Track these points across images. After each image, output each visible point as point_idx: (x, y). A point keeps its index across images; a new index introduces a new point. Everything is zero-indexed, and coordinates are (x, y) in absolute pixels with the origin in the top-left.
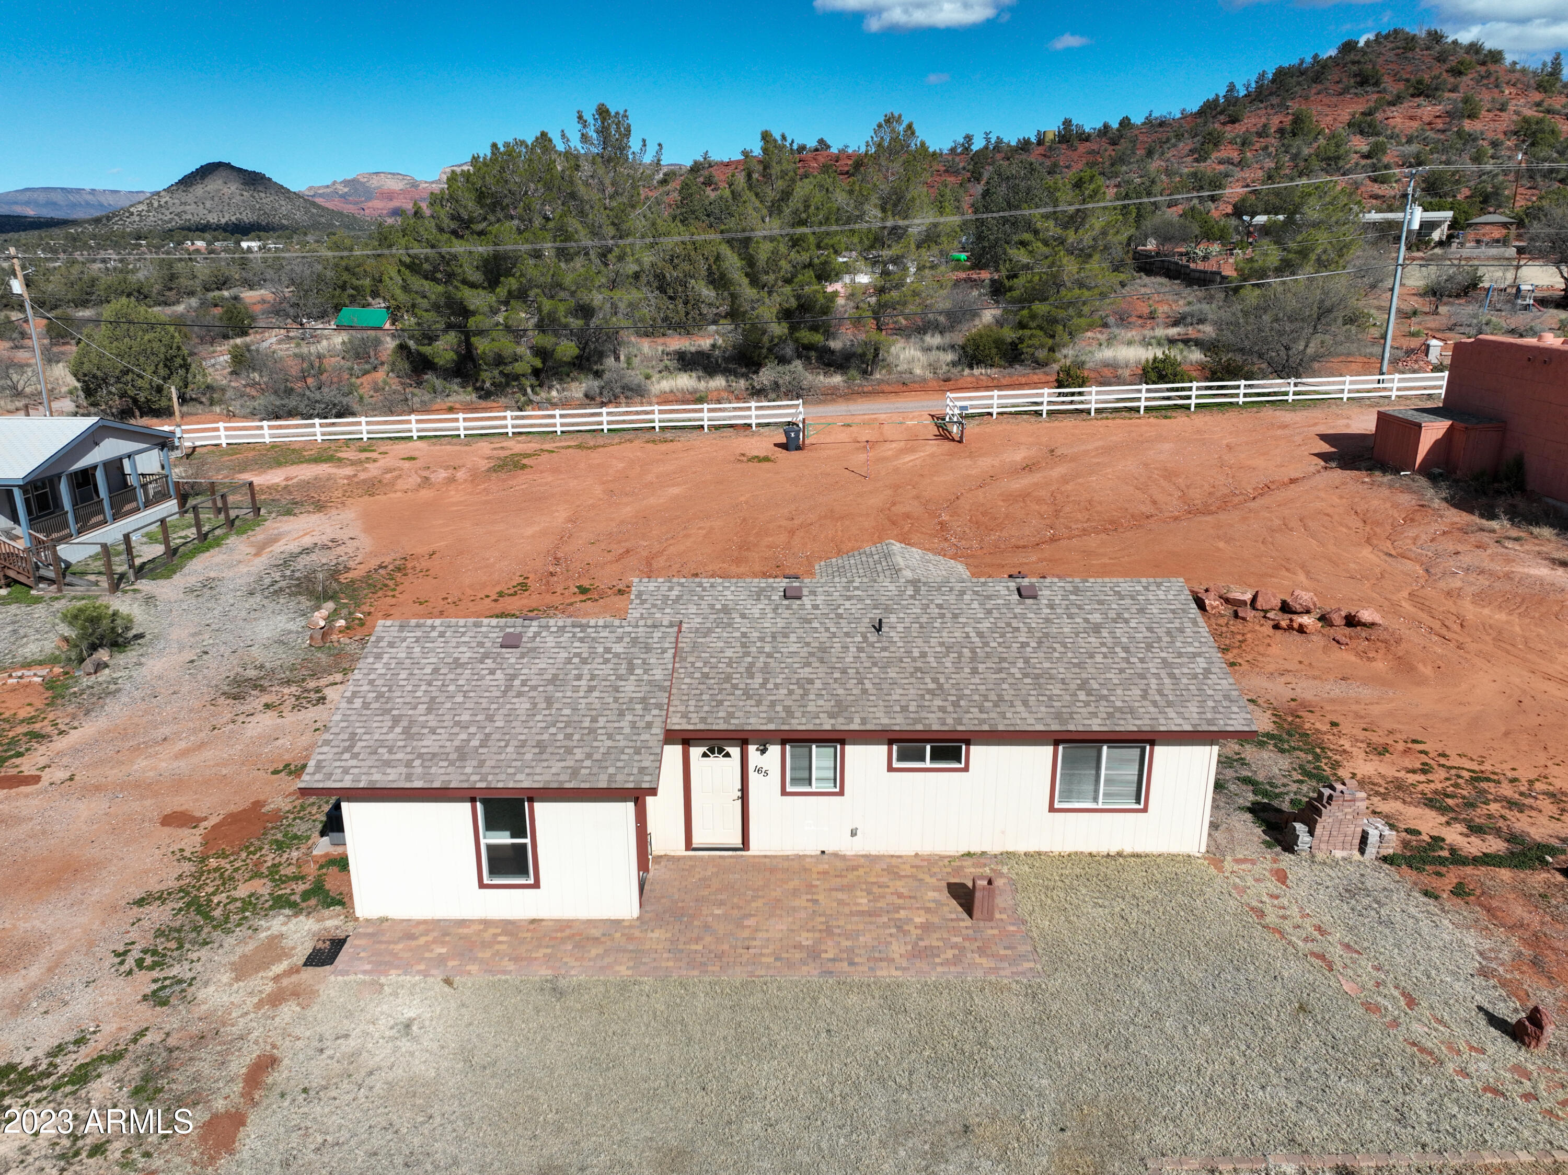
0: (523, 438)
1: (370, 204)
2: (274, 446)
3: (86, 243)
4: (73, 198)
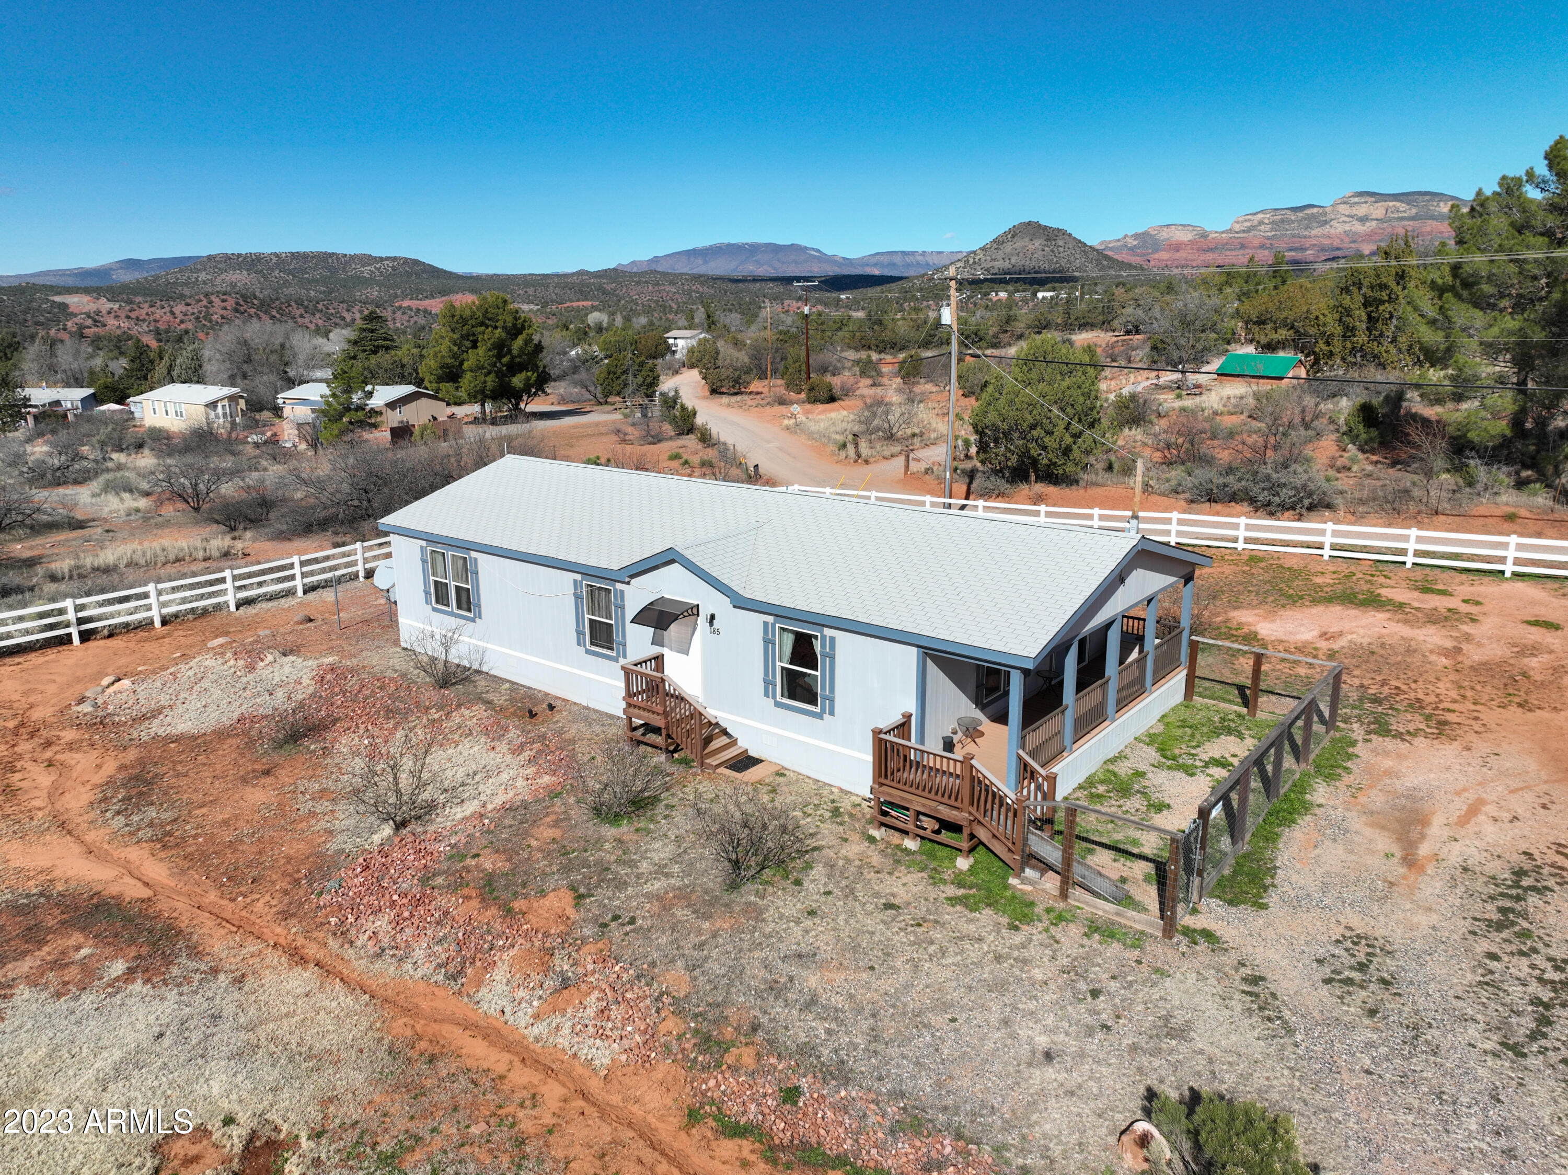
1: (1156, 256)
4: (908, 259)
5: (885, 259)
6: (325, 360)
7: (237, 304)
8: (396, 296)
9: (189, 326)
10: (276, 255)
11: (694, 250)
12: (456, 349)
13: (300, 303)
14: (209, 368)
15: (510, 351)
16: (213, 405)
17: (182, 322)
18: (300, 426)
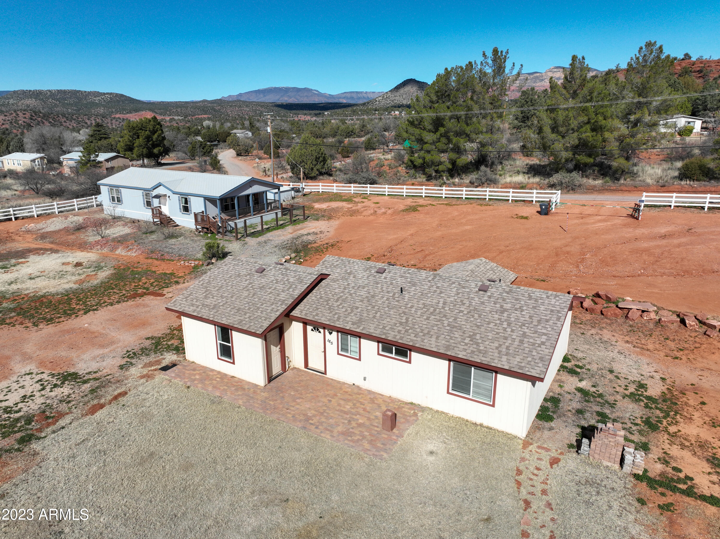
0: (428, 198)
2: (336, 194)
3: (358, 113)
4: (359, 95)
5: (349, 95)
6: (79, 143)
7: (31, 115)
8: (112, 112)
9: (8, 126)
10: (49, 91)
11: (259, 90)
12: (131, 139)
13: (64, 115)
14: (28, 146)
15: (152, 139)
16: (33, 161)
17: (3, 124)
18: (71, 168)
